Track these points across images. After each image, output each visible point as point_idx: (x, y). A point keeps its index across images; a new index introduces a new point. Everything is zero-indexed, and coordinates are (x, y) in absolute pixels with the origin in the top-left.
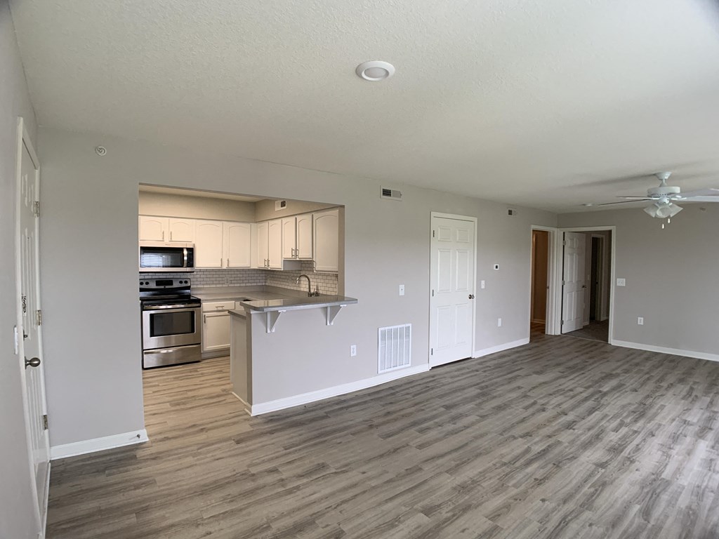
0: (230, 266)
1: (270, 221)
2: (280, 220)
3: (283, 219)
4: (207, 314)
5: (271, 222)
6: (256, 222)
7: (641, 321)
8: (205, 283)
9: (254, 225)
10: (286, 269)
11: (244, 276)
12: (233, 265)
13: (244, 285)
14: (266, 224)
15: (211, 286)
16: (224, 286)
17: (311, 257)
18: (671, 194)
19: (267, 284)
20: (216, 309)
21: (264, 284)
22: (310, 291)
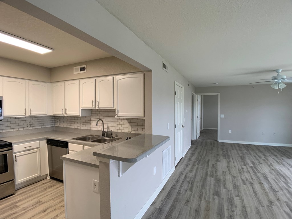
0: (32, 114)
1: (65, 82)
2: (78, 81)
3: (80, 80)
4: (17, 154)
5: (67, 83)
6: (51, 83)
7: (230, 131)
8: (9, 128)
9: (50, 85)
10: (84, 115)
11: (40, 120)
12: (35, 113)
13: (40, 127)
14: (62, 84)
15: (15, 130)
16: (25, 129)
17: (112, 106)
18: (282, 79)
19: (56, 125)
20: (25, 149)
21: (54, 126)
22: (103, 130)
